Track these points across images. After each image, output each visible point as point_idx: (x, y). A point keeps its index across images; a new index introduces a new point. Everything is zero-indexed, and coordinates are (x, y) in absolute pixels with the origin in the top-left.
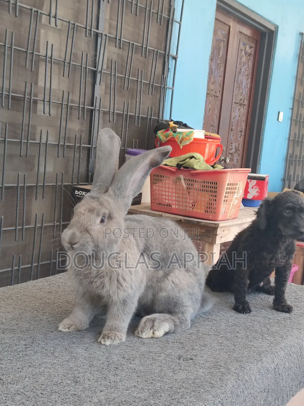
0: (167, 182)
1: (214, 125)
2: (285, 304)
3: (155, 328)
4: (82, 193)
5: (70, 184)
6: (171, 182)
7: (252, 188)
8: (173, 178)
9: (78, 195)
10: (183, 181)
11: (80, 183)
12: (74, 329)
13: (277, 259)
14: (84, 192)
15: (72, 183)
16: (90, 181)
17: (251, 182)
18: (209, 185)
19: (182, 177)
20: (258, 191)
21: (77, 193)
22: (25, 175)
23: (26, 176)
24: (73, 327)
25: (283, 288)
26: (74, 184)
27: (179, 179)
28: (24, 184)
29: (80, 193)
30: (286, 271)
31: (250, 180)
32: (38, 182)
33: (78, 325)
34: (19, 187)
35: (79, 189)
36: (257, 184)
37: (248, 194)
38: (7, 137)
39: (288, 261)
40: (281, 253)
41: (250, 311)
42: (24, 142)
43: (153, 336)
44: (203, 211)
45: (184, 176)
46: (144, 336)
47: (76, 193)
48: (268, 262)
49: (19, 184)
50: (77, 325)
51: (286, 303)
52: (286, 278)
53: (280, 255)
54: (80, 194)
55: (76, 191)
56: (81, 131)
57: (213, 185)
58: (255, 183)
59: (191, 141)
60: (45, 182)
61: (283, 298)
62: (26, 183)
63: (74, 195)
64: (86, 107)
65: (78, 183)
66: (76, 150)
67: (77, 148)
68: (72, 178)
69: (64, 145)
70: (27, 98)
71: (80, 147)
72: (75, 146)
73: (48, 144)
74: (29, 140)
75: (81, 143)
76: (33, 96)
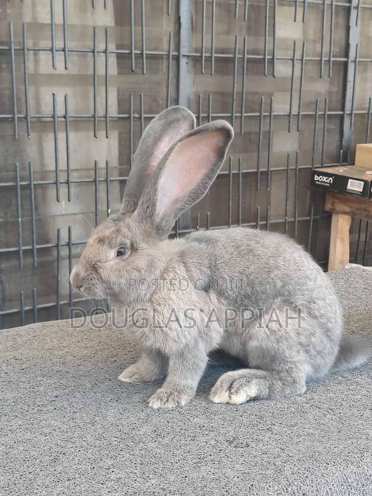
3: (233, 391)
4: (323, 179)
5: (310, 166)
9: (318, 181)
11: (325, 165)
12: (136, 379)
14: (325, 177)
15: (312, 165)
16: (341, 161)
21: (317, 178)
22: (239, 159)
23: (241, 160)
24: (136, 377)
26: (316, 166)
28: (239, 171)
29: (321, 178)
32: (259, 167)
33: (144, 375)
34: (231, 175)
35: (319, 174)
38: (210, 112)
42: (236, 117)
43: (230, 402)
46: (217, 400)
47: (315, 179)
49: (231, 170)
50: (142, 375)
54: (320, 180)
55: (316, 176)
56: (330, 93)
60: (270, 166)
62: (240, 170)
63: (313, 181)
64: (332, 59)
65: (322, 164)
66: (317, 120)
67: (319, 117)
68: (313, 158)
69: (298, 115)
70: (238, 58)
71: (324, 115)
72: (315, 115)
73: (272, 116)
74: (243, 112)
75: (327, 111)
76: (248, 54)
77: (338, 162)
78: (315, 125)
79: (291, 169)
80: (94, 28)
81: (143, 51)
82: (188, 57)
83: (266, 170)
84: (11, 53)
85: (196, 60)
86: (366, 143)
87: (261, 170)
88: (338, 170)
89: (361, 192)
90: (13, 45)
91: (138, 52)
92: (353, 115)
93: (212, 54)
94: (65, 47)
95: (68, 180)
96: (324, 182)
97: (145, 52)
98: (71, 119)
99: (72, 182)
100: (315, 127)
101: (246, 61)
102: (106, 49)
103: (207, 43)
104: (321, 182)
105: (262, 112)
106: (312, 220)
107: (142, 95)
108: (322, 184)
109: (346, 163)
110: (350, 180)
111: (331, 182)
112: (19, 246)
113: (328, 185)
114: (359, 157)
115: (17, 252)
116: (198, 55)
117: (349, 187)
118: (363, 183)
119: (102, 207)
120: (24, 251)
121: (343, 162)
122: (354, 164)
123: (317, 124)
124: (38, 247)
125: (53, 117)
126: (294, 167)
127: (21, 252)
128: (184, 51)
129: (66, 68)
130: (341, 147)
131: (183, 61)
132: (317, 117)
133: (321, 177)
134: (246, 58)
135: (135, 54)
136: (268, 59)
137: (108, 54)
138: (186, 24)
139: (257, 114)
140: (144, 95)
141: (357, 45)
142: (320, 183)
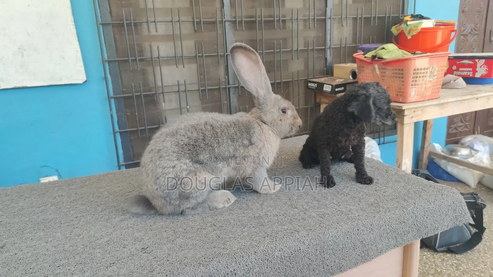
0: (367, 71)
1: (480, 10)
2: (366, 177)
5: (306, 78)
6: (370, 71)
7: (481, 67)
8: (370, 67)
9: (310, 86)
10: (377, 70)
11: (315, 77)
13: (350, 141)
14: (313, 84)
15: (308, 77)
17: (479, 62)
18: (397, 72)
19: (376, 66)
20: (486, 70)
25: (362, 162)
26: (310, 78)
27: (374, 69)
30: (360, 149)
31: (478, 60)
35: (311, 82)
36: (485, 63)
37: (476, 73)
39: (361, 140)
40: (353, 135)
41: (334, 184)
44: (395, 95)
45: (378, 65)
47: (309, 85)
48: (343, 144)
51: (367, 175)
52: (362, 154)
53: (353, 137)
54: (311, 86)
55: (309, 84)
56: (318, 37)
57: (400, 72)
58: (484, 63)
59: (419, 31)
60: (282, 79)
61: (364, 171)
63: (308, 86)
64: (316, 18)
65: (314, 77)
66: (309, 52)
67: (310, 51)
68: (308, 74)
69: (297, 50)
70: (258, 20)
71: (313, 49)
72: (308, 49)
73: (281, 51)
74: (264, 50)
75: (314, 47)
76: (264, 18)
77: (324, 75)
78: (308, 55)
79: (295, 80)
80: (171, 9)
81: (201, 19)
82: (229, 21)
83: (280, 81)
84: (124, 25)
85: (234, 22)
86: (340, 63)
87: (277, 81)
88: (321, 80)
89: (330, 92)
90: (125, 20)
91: (198, 20)
92: (331, 49)
93: (242, 19)
94: (155, 20)
95: (163, 92)
96: (313, 86)
97: (202, 20)
98: (162, 59)
99: (165, 93)
100: (308, 56)
101: (263, 22)
102: (179, 20)
103: (239, 14)
104: (312, 86)
105: (275, 49)
106: (309, 108)
107: (203, 43)
108: (312, 87)
109: (328, 76)
110: (325, 85)
111: (316, 86)
112: (145, 126)
113: (315, 88)
114: (336, 72)
115: (137, 131)
116: (234, 20)
117: (325, 89)
118: (331, 86)
119: (184, 105)
120: (141, 130)
121: (326, 75)
122: (333, 76)
123: (309, 54)
124: (148, 127)
125: (152, 58)
126: (297, 79)
127: (139, 131)
128: (227, 18)
129: (157, 32)
130: (326, 66)
131: (227, 24)
132: (309, 50)
133: (311, 84)
134: (263, 20)
135: (196, 21)
136: (276, 20)
137: (180, 22)
138: (227, 3)
139: (272, 51)
140: (204, 43)
141: (331, 9)
142: (310, 87)
